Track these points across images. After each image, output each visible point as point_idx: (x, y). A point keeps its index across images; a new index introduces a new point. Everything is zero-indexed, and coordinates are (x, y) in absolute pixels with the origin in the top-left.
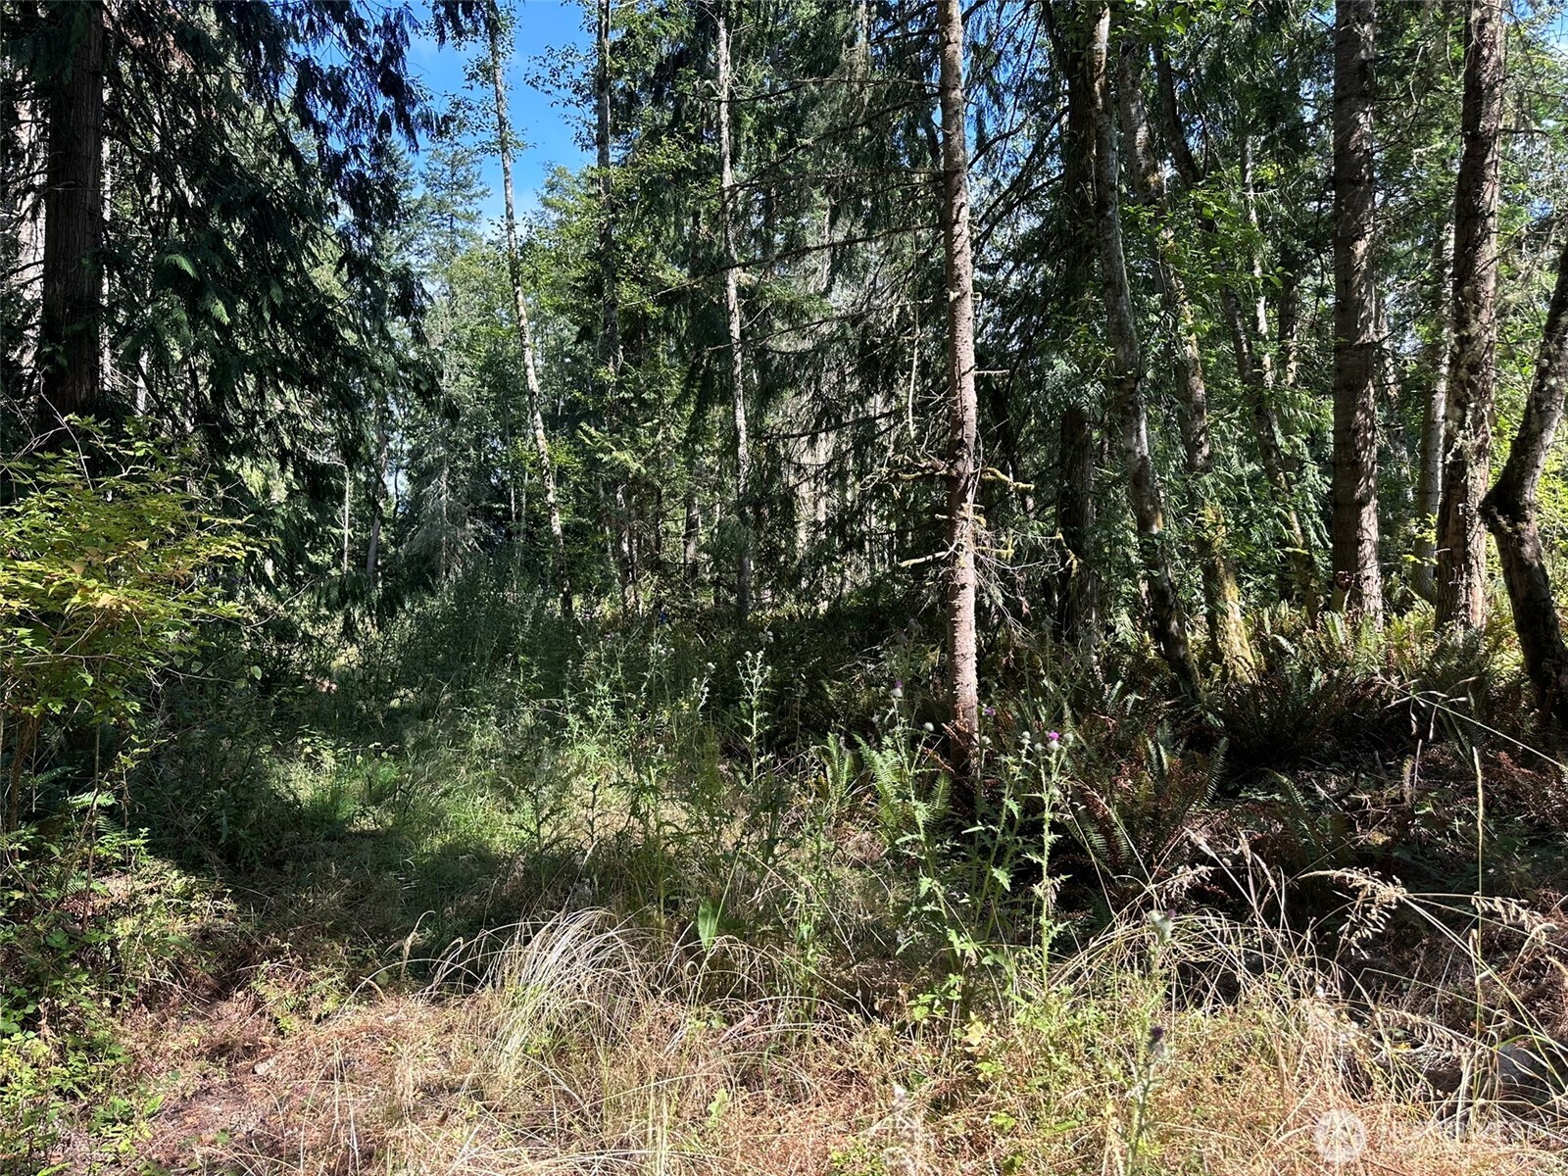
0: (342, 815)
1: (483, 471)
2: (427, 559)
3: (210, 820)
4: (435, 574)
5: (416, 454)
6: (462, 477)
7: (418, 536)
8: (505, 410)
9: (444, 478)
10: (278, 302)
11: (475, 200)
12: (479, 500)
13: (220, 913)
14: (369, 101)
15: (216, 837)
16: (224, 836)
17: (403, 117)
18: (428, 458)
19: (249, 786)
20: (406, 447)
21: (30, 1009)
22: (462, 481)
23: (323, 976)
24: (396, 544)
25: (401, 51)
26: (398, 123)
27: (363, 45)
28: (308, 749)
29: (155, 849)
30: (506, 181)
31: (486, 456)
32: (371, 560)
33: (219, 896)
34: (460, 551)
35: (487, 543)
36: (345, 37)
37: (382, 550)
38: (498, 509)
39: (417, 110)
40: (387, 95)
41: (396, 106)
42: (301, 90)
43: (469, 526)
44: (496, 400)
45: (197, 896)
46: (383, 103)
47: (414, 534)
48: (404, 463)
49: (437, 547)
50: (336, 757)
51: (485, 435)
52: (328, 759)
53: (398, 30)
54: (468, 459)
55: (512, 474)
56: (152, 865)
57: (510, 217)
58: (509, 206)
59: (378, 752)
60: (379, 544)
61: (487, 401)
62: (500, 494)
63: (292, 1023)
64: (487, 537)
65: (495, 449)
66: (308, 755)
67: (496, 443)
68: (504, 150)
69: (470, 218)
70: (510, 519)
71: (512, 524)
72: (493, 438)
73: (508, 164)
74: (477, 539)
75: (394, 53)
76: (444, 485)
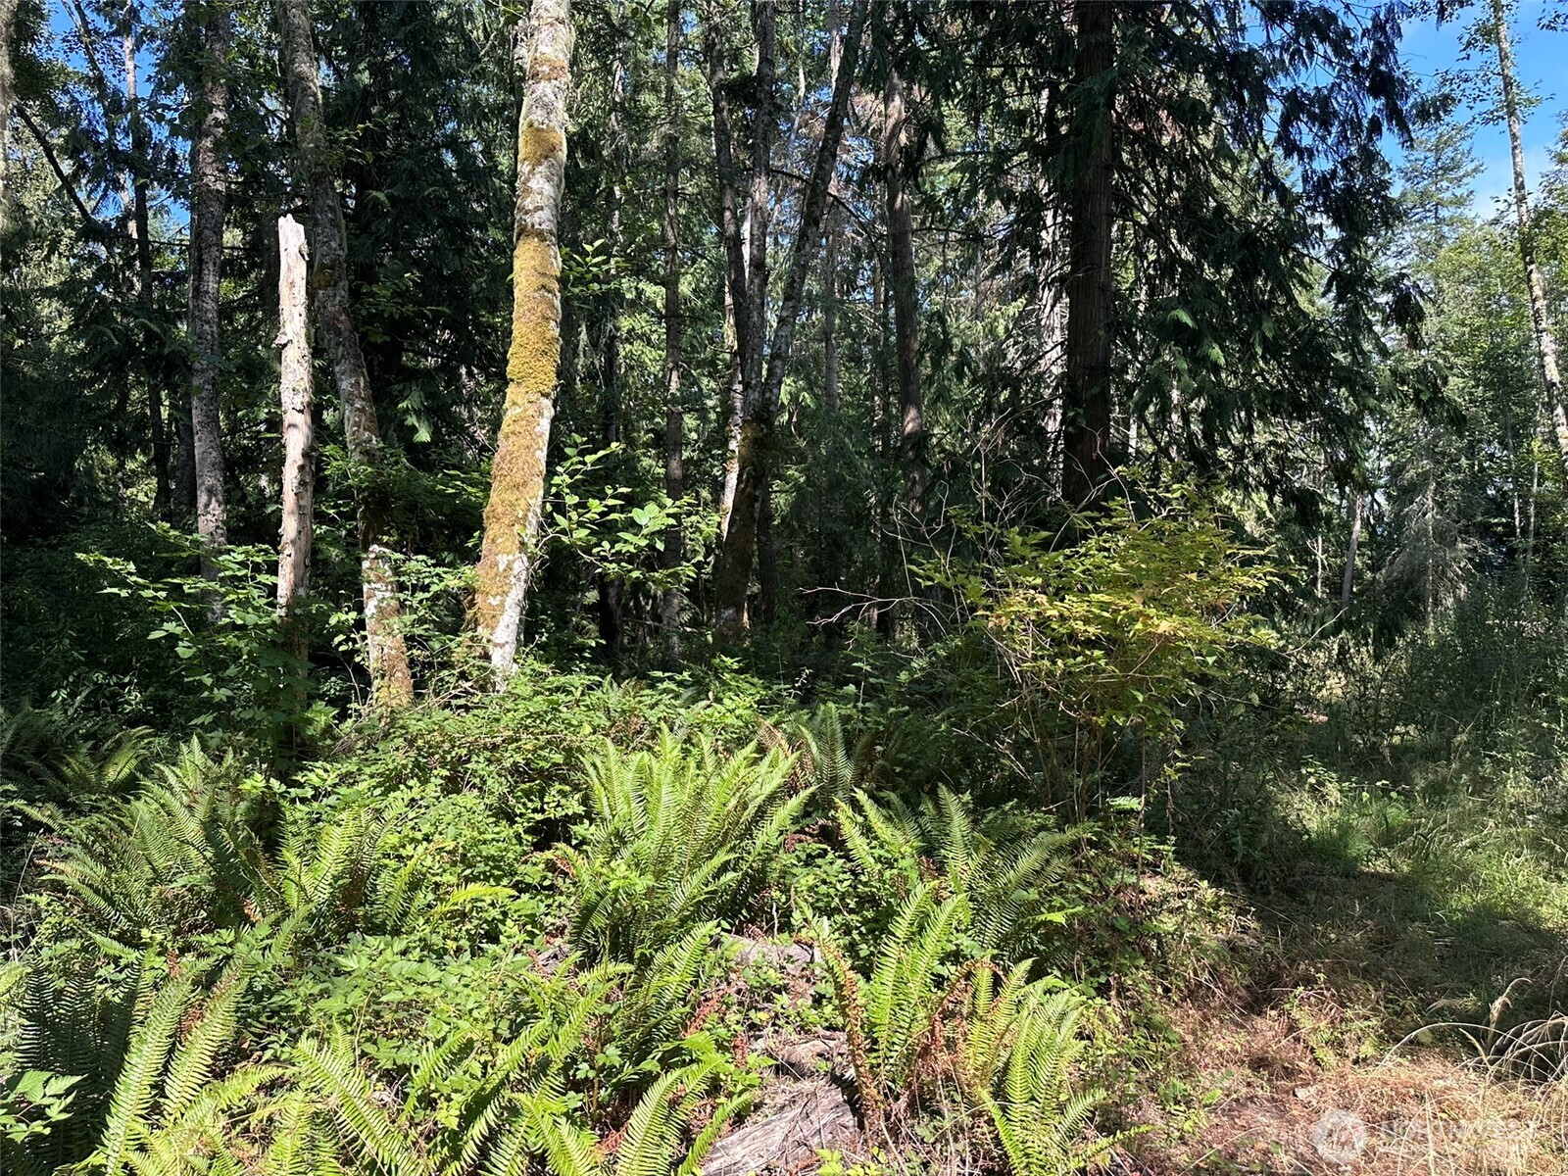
0: (1353, 852)
1: (1476, 482)
2: (1410, 584)
3: (1225, 837)
4: (1419, 598)
5: (1396, 471)
6: (1452, 492)
7: (1398, 562)
8: (1505, 410)
9: (1430, 495)
10: (1269, 335)
11: (1465, 180)
12: (1474, 516)
13: (1245, 930)
14: (1356, 110)
15: (1232, 854)
16: (1240, 855)
17: (1394, 114)
18: (1410, 474)
19: (1259, 810)
20: (1385, 464)
21: (1103, 979)
22: (1451, 496)
23: (1359, 1017)
24: (1374, 568)
25: (1392, 46)
26: (1390, 121)
27: (1349, 55)
28: (1312, 780)
29: (1181, 857)
30: (1515, 148)
31: (1480, 465)
32: (1346, 586)
33: (1242, 912)
34: (1450, 575)
35: (1484, 564)
36: (1330, 53)
37: (1358, 576)
38: (1497, 525)
39: (1411, 101)
40: (1376, 97)
41: (1387, 105)
42: (1286, 121)
43: (1461, 546)
44: (1493, 400)
45: (1223, 908)
46: (1371, 106)
47: (1394, 557)
48: (1382, 482)
49: (1423, 572)
50: (1340, 791)
51: (1480, 441)
52: (1333, 791)
53: (1388, 26)
54: (1458, 470)
55: (1515, 482)
56: (1181, 872)
57: (1520, 187)
58: (1518, 175)
59: (1385, 791)
60: (1355, 569)
61: (1483, 403)
62: (1500, 506)
63: (1328, 1056)
64: (1484, 557)
65: (1492, 455)
66: (1311, 785)
67: (1495, 448)
68: (1511, 114)
69: (1459, 202)
70: (1514, 534)
71: (1517, 542)
72: (1489, 443)
73: (1516, 128)
74: (1471, 560)
75: (1384, 50)
76: (1430, 502)
